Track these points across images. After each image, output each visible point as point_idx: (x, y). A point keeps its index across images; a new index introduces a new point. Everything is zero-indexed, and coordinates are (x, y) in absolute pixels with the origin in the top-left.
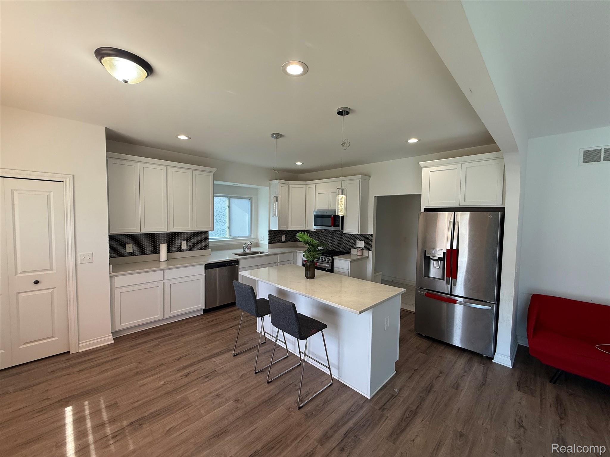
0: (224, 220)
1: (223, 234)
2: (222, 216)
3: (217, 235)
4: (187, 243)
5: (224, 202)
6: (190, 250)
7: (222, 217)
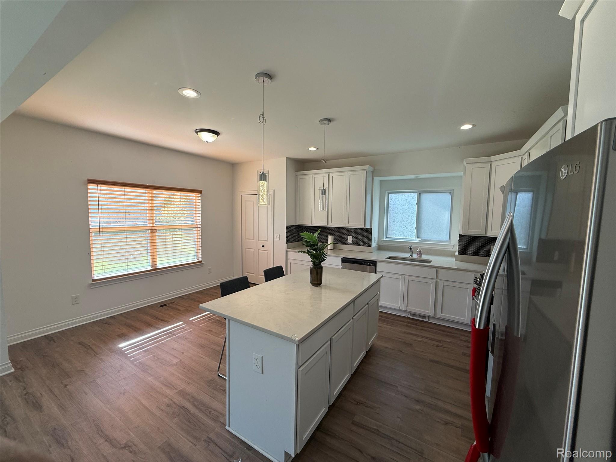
0: (412, 219)
1: (410, 235)
2: (409, 214)
3: (402, 235)
4: (352, 238)
5: (413, 198)
6: (354, 245)
7: (409, 216)
